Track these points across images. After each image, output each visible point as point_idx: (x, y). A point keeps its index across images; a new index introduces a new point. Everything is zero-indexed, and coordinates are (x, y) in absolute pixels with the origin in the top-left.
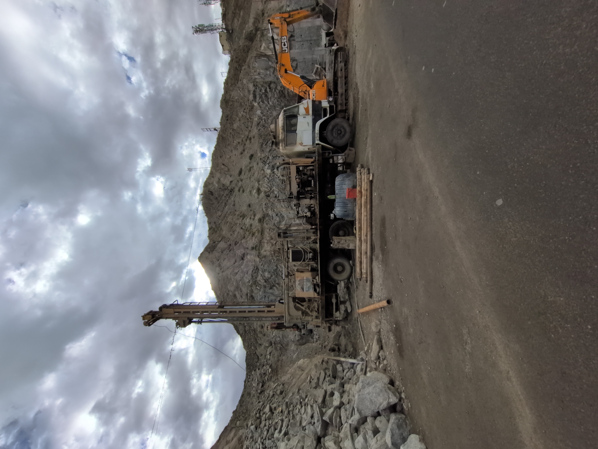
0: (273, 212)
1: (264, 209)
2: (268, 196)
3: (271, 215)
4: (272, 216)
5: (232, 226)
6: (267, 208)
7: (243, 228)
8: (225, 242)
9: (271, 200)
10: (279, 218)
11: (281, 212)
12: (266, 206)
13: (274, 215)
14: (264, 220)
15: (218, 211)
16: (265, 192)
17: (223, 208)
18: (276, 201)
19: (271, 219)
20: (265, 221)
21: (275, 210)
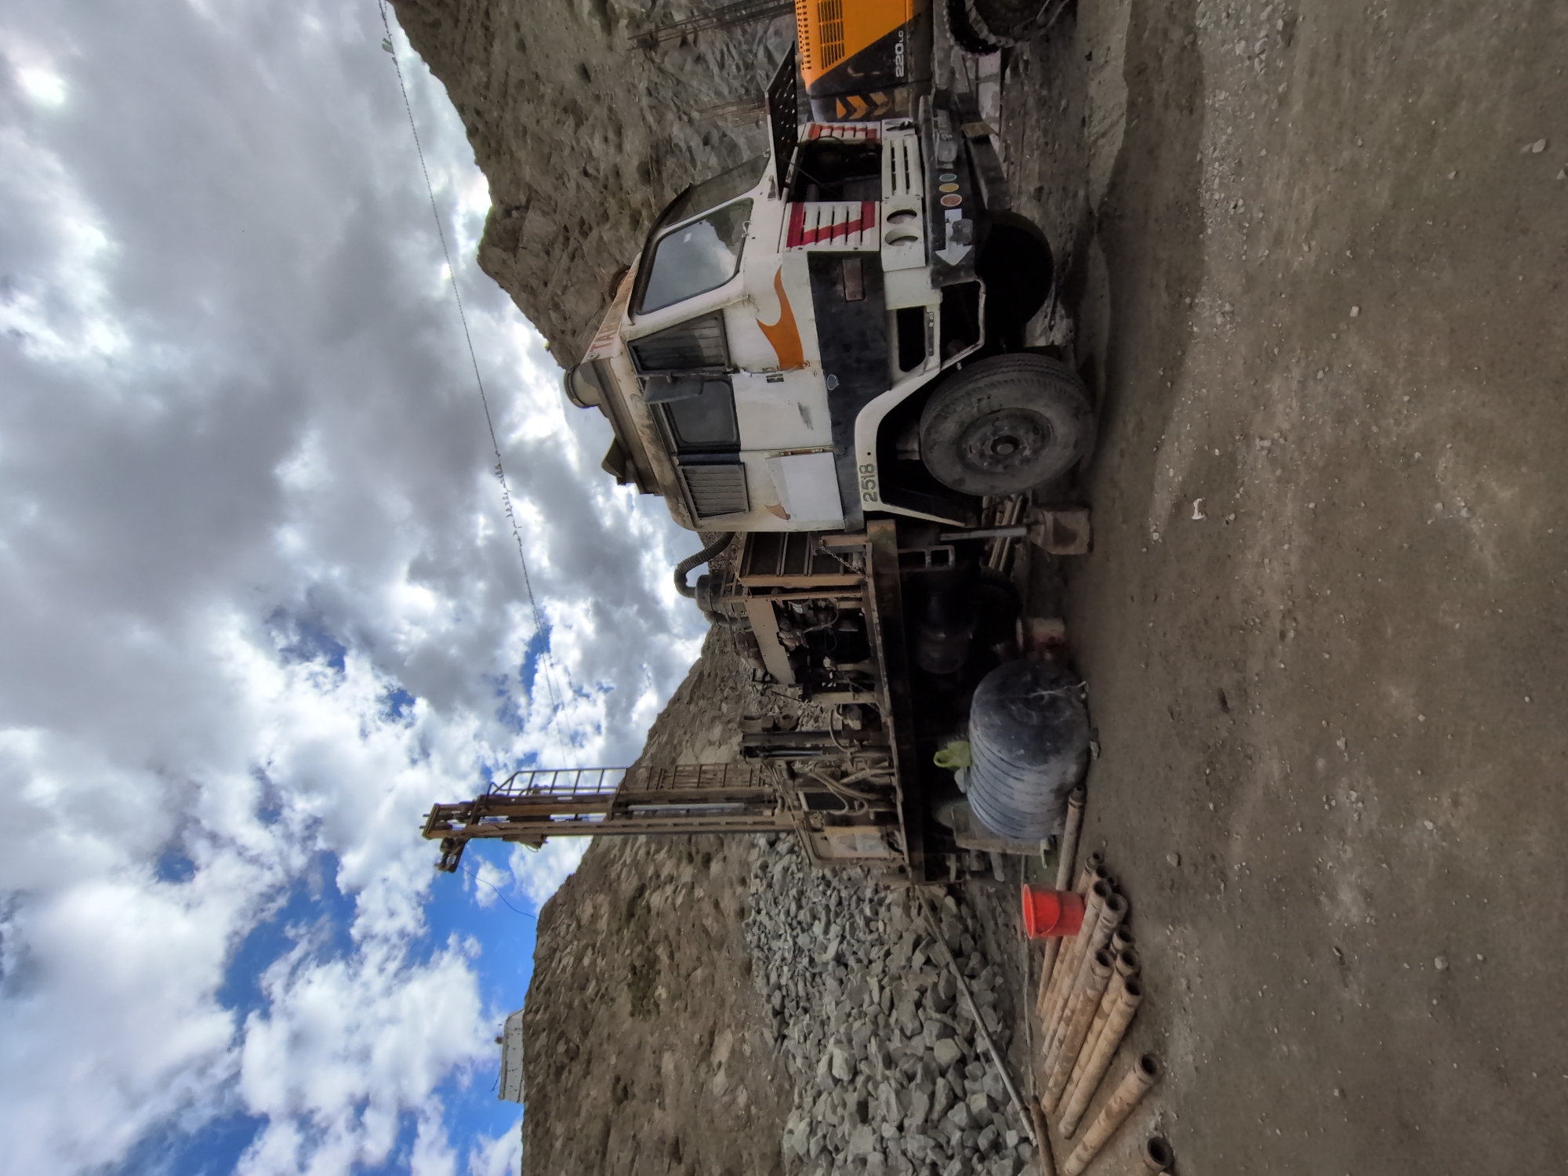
0: (689, 131)
1: (650, 119)
2: (649, 43)
3: (682, 144)
4: (689, 149)
5: (547, 150)
6: (658, 108)
7: (590, 170)
8: (545, 213)
9: (668, 65)
10: (718, 156)
11: (720, 123)
12: (654, 102)
13: (696, 142)
14: (660, 173)
15: (470, 60)
16: (635, 22)
17: (485, 49)
18: (689, 66)
19: (688, 165)
20: (664, 175)
21: (695, 115)
